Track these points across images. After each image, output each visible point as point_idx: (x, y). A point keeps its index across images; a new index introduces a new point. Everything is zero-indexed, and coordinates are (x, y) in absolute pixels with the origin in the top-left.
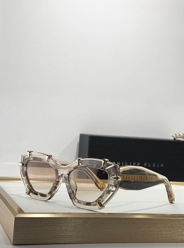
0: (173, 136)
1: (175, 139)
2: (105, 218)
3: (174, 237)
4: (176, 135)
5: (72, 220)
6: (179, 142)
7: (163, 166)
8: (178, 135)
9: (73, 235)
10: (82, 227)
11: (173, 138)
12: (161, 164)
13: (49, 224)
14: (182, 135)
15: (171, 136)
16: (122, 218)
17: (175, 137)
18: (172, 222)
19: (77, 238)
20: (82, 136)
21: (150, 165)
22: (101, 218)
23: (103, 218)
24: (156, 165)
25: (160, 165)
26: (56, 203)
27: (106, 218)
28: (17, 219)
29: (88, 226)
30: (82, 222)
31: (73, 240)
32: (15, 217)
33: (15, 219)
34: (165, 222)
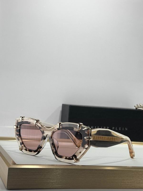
0: (135, 106)
1: (136, 109)
2: (79, 169)
3: (134, 184)
4: (137, 105)
5: (53, 170)
6: (140, 111)
7: (127, 130)
8: (139, 105)
9: (54, 182)
10: (62, 176)
11: (135, 108)
13: (35, 174)
14: (142, 105)
15: (134, 106)
16: (92, 169)
17: (137, 107)
18: (132, 173)
19: (57, 184)
20: (64, 106)
21: (117, 129)
22: (77, 169)
23: (78, 169)
24: (122, 129)
25: (124, 129)
26: (42, 157)
28: (10, 169)
29: (66, 175)
30: (61, 172)
31: (54, 186)
32: (9, 168)
33: (9, 169)
34: (127, 173)
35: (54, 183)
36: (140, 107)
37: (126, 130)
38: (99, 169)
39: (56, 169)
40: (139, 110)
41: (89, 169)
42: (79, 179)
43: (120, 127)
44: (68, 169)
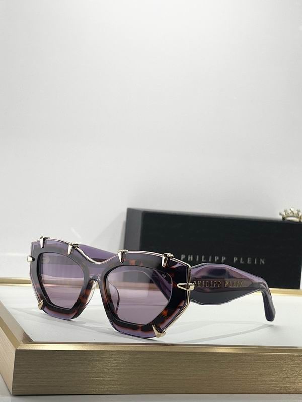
0: (281, 214)
1: (284, 218)
2: (167, 352)
3: (284, 384)
4: (286, 211)
5: (112, 354)
8: (290, 211)
9: (113, 380)
10: (129, 366)
11: (280, 217)
12: (261, 260)
13: (74, 362)
14: (297, 212)
17: (285, 215)
18: (281, 360)
19: (120, 385)
20: (131, 212)
21: (243, 261)
22: (162, 352)
24: (253, 261)
27: (170, 352)
28: (19, 353)
29: (140, 366)
30: (128, 359)
31: (113, 389)
32: (16, 350)
33: (16, 352)
34: (269, 359)
35: (113, 382)
36: (291, 214)
37: (262, 263)
38: (209, 353)
39: (119, 352)
40: (290, 221)
41: (189, 352)
42: (168, 373)
43: (250, 258)
44: (144, 351)
